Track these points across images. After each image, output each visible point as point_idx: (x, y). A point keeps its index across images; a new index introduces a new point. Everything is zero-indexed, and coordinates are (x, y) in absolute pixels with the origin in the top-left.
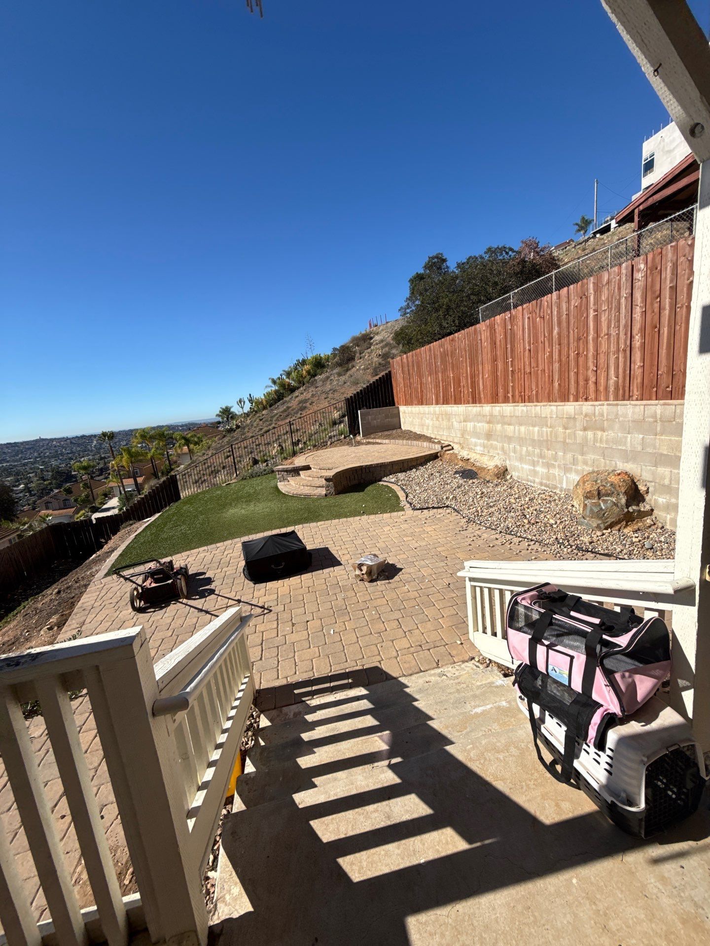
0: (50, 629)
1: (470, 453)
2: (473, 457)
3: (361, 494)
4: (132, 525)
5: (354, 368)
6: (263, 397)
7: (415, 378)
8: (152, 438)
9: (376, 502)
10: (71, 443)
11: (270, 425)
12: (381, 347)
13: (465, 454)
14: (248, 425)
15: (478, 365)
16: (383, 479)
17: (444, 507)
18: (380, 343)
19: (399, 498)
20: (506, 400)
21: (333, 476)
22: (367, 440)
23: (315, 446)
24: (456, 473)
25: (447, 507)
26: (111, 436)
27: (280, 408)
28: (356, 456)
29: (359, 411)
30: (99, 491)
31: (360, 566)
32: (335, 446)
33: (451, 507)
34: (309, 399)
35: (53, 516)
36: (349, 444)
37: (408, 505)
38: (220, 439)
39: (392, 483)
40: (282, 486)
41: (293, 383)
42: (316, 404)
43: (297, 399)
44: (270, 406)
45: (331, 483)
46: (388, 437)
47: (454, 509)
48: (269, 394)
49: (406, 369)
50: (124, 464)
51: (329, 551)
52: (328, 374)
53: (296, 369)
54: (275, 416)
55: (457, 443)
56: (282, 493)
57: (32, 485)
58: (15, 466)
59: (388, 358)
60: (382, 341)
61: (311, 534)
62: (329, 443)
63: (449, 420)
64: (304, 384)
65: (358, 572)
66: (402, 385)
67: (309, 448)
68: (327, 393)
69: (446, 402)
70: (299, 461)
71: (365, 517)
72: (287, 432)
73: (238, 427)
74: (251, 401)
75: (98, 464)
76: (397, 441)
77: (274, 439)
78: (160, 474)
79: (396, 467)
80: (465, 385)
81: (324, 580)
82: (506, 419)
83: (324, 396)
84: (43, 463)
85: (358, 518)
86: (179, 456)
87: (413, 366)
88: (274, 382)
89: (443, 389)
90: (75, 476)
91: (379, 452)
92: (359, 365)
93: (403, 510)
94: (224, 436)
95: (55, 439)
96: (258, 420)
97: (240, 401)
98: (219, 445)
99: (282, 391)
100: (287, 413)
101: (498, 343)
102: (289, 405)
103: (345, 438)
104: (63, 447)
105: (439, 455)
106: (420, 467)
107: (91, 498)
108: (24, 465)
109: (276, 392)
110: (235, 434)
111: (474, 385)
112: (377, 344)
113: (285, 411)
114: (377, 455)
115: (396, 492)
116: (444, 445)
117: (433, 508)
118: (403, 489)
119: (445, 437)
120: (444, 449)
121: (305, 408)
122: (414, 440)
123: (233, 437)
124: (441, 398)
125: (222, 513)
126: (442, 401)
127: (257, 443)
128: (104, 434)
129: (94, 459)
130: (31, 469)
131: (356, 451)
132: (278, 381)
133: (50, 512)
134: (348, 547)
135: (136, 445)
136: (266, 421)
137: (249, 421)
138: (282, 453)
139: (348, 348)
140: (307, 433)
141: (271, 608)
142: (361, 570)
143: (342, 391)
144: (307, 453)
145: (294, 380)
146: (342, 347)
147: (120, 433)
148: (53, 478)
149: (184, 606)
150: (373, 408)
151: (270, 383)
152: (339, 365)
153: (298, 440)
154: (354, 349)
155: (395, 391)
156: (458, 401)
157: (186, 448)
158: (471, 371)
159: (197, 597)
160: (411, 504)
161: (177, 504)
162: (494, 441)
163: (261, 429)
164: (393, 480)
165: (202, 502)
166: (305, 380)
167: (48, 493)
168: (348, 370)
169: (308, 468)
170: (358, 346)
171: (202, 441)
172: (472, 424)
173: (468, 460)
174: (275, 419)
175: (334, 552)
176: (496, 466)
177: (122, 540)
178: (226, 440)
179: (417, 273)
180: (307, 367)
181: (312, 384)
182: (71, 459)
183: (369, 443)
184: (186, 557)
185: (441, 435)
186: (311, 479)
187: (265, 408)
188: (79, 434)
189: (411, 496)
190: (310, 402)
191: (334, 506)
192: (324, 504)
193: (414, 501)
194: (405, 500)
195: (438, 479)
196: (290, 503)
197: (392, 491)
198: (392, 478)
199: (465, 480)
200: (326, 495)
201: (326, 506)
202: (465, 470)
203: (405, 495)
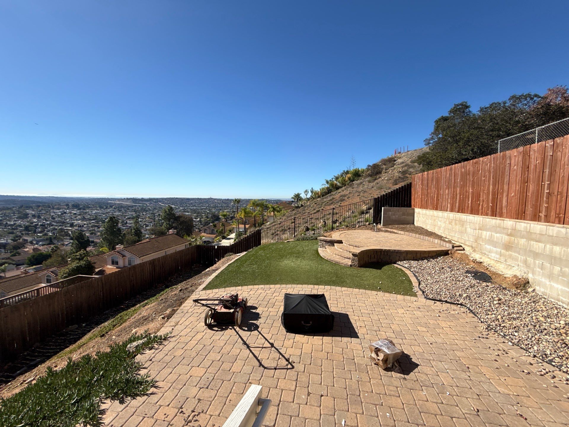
0: (163, 318)
1: (483, 258)
2: (486, 261)
3: (379, 271)
4: (231, 255)
5: (380, 179)
6: (319, 190)
7: (433, 190)
8: (258, 205)
9: (391, 282)
10: (222, 202)
11: (321, 207)
12: (402, 167)
13: (477, 256)
14: (307, 206)
15: (503, 184)
16: (397, 263)
17: (458, 304)
18: (401, 164)
19: (412, 283)
20: (536, 218)
21: (359, 253)
22: (386, 229)
23: (347, 226)
24: (467, 272)
25: (461, 304)
26: (238, 201)
27: (328, 198)
28: (377, 240)
29: (383, 208)
30: (228, 228)
31: (377, 351)
32: (361, 229)
33: (465, 306)
34: (347, 195)
35: (205, 237)
36: (372, 229)
37: (421, 293)
38: (291, 211)
39: (405, 267)
40: (320, 250)
41: (339, 184)
42: (351, 198)
43: (339, 194)
44: (323, 196)
45: (356, 258)
46: (403, 229)
47: (469, 309)
48: (323, 189)
49: (425, 182)
50: (242, 217)
51: (349, 319)
52: (362, 181)
53: (342, 176)
54: (324, 202)
55: (469, 246)
56: (320, 256)
57: (202, 219)
58: (198, 209)
59: (406, 174)
60: (403, 163)
61: (336, 297)
62: (357, 226)
63: (463, 225)
64: (345, 185)
65: (374, 355)
66: (420, 193)
67: (343, 227)
68: (360, 192)
69: (461, 210)
70: (335, 235)
71: (381, 293)
72: (330, 213)
73: (302, 206)
74: (312, 192)
75: (231, 214)
76: (410, 234)
77: (321, 216)
78: (257, 225)
79: (409, 256)
80: (485, 200)
81: (341, 349)
82: (534, 236)
83: (357, 194)
84: (209, 210)
85: (374, 293)
86: (268, 217)
87: (432, 180)
88: (327, 182)
89: (460, 200)
90: (220, 219)
91: (396, 240)
92: (384, 177)
93: (416, 296)
94: (294, 210)
95: (216, 199)
96: (314, 203)
97: (306, 191)
98: (290, 215)
99: (331, 188)
100: (332, 202)
101: (532, 167)
102: (334, 197)
103: (369, 224)
104: (219, 204)
105: (449, 252)
106: (431, 260)
107: (224, 231)
108: (202, 209)
109: (328, 188)
110: (300, 210)
111: (495, 200)
112: (399, 164)
113: (331, 200)
114: (394, 242)
115: (409, 277)
116: (455, 245)
117: (446, 302)
118: (415, 276)
119: (457, 239)
120: (455, 248)
121: (344, 200)
122: (426, 236)
123: (298, 211)
124: (457, 207)
125: (280, 261)
126: (457, 210)
127: (310, 217)
128: (236, 200)
129: (230, 211)
130: (204, 212)
131: (377, 236)
132: (330, 182)
133: (205, 234)
134: (365, 319)
135: (250, 208)
136: (319, 205)
137: (309, 203)
138: (324, 227)
139: (378, 165)
140: (343, 215)
141: (294, 364)
142: (378, 355)
143: (370, 192)
144: (342, 231)
145: (339, 183)
146: (374, 164)
147: (244, 200)
148: (212, 218)
149: (236, 333)
150: (394, 206)
151: (325, 183)
152: (370, 176)
153: (337, 220)
154: (382, 167)
155: (413, 197)
156: (474, 211)
157: (272, 213)
158: (493, 189)
159: (246, 329)
160: (423, 292)
161: (257, 248)
162: (515, 252)
163: (315, 209)
164: (406, 266)
165: (271, 250)
166: (346, 183)
167: (208, 225)
168: (375, 179)
169: (340, 242)
170: (385, 165)
171: (281, 211)
172: (488, 233)
173: (481, 263)
174: (324, 204)
175: (352, 321)
176: (515, 276)
177: (223, 264)
178: (294, 212)
179: (442, 116)
180: (349, 175)
181: (351, 185)
182: (221, 210)
183: (387, 231)
184: (250, 290)
185: (452, 236)
186: (341, 250)
187: (319, 197)
188: (227, 198)
189: (423, 285)
190: (347, 197)
191: (356, 277)
192: (349, 273)
193: (426, 290)
194: (418, 287)
195: (449, 274)
196: (324, 266)
197: (405, 275)
198: (406, 264)
199: (478, 281)
200: (351, 266)
201: (350, 275)
202: (477, 272)
203: (417, 282)
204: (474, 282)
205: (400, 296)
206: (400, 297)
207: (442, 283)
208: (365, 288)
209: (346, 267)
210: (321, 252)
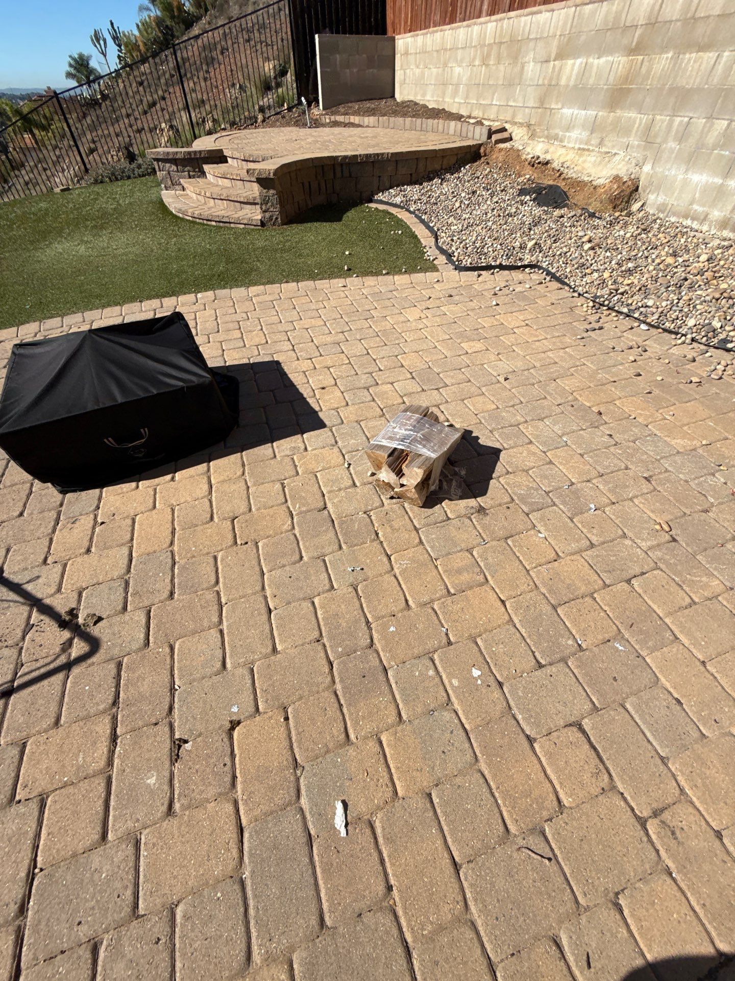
1: (553, 148)
2: (558, 156)
9: (372, 247)
13: (538, 149)
16: (377, 197)
17: (524, 267)
19: (419, 240)
21: (276, 173)
25: (531, 266)
29: (316, 38)
33: (539, 268)
37: (442, 259)
39: (395, 206)
40: (168, 197)
45: (272, 191)
46: (372, 112)
47: (549, 273)
51: (285, 376)
55: (519, 125)
56: (171, 213)
62: (260, 119)
67: (223, 127)
71: (353, 282)
76: (392, 119)
85: (338, 282)
93: (435, 269)
103: (290, 110)
105: (483, 150)
115: (408, 227)
116: (492, 130)
117: (501, 267)
118: (423, 221)
119: (495, 109)
120: (493, 138)
150: (345, 33)
160: (449, 256)
164: (398, 200)
169: (219, 156)
173: (547, 163)
175: (296, 378)
176: (617, 178)
183: (336, 124)
186: (227, 183)
189: (444, 238)
191: (283, 250)
192: (260, 244)
193: (454, 248)
194: (434, 247)
195: (489, 202)
196: (187, 237)
197: (400, 223)
198: (395, 196)
199: (546, 208)
200: (263, 224)
201: (264, 249)
202: (541, 188)
203: (430, 235)
204: (538, 211)
205: (402, 276)
206: (401, 280)
207: (480, 227)
208: (313, 277)
209: (250, 228)
210: (171, 200)
